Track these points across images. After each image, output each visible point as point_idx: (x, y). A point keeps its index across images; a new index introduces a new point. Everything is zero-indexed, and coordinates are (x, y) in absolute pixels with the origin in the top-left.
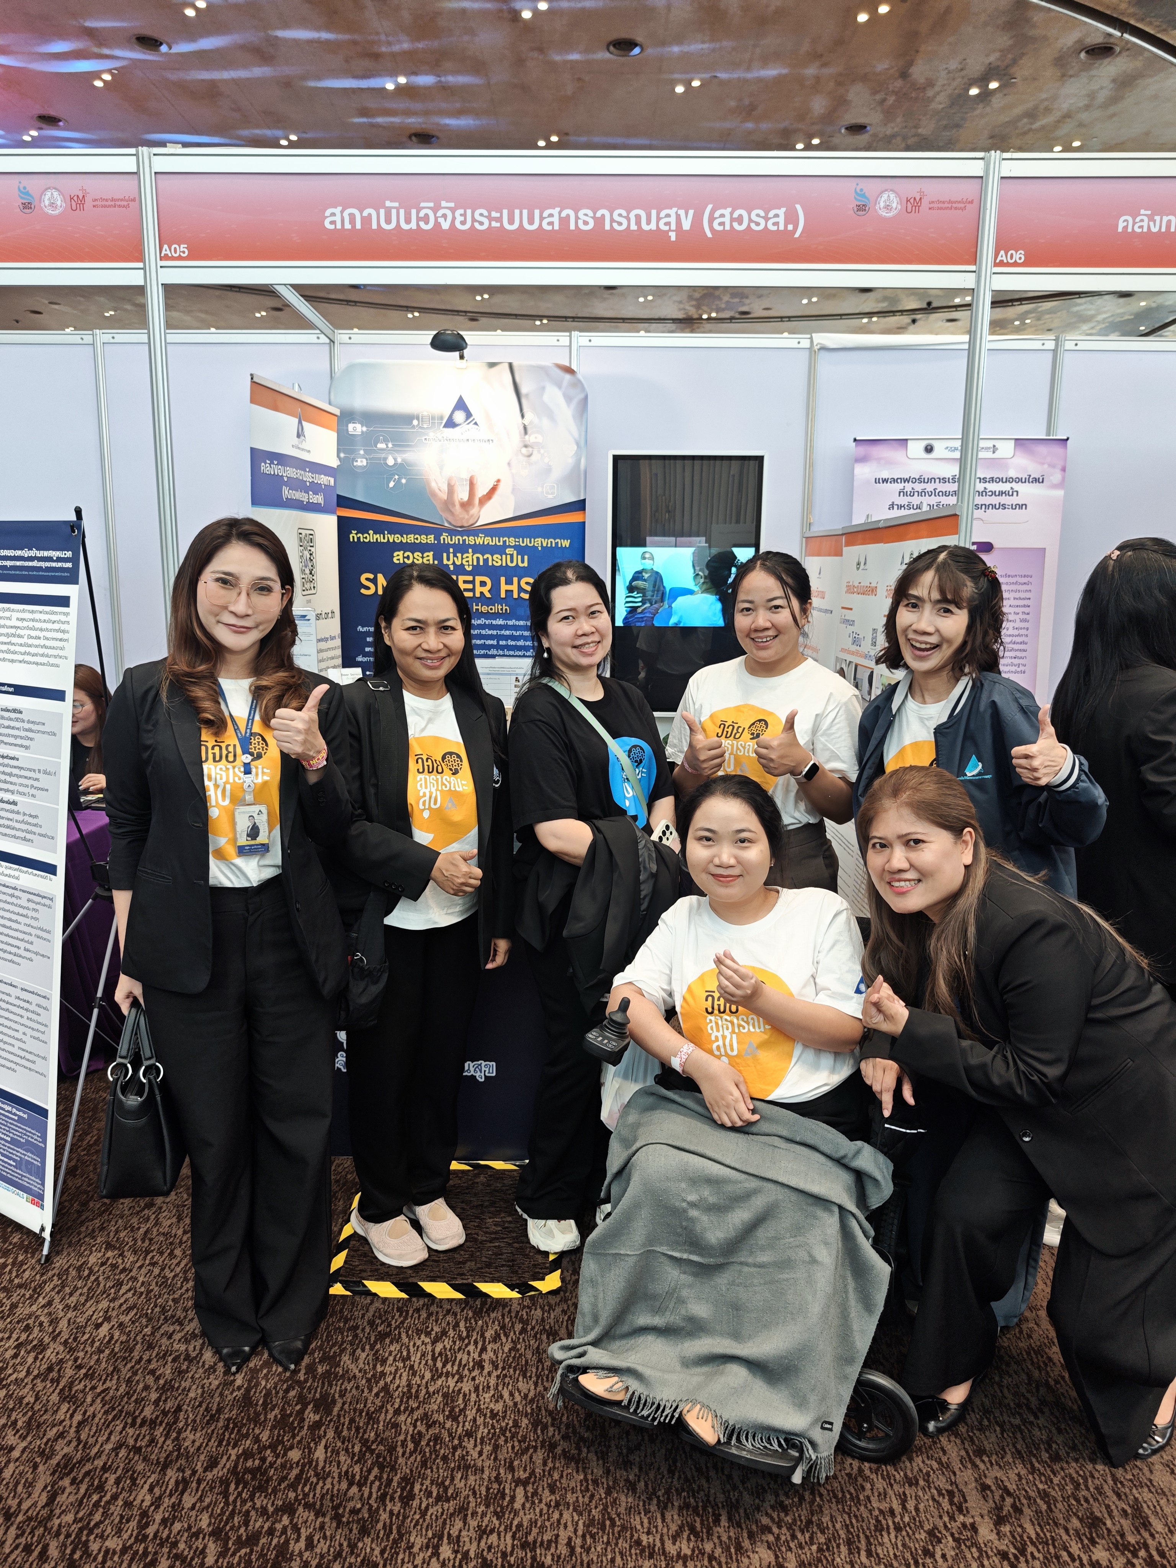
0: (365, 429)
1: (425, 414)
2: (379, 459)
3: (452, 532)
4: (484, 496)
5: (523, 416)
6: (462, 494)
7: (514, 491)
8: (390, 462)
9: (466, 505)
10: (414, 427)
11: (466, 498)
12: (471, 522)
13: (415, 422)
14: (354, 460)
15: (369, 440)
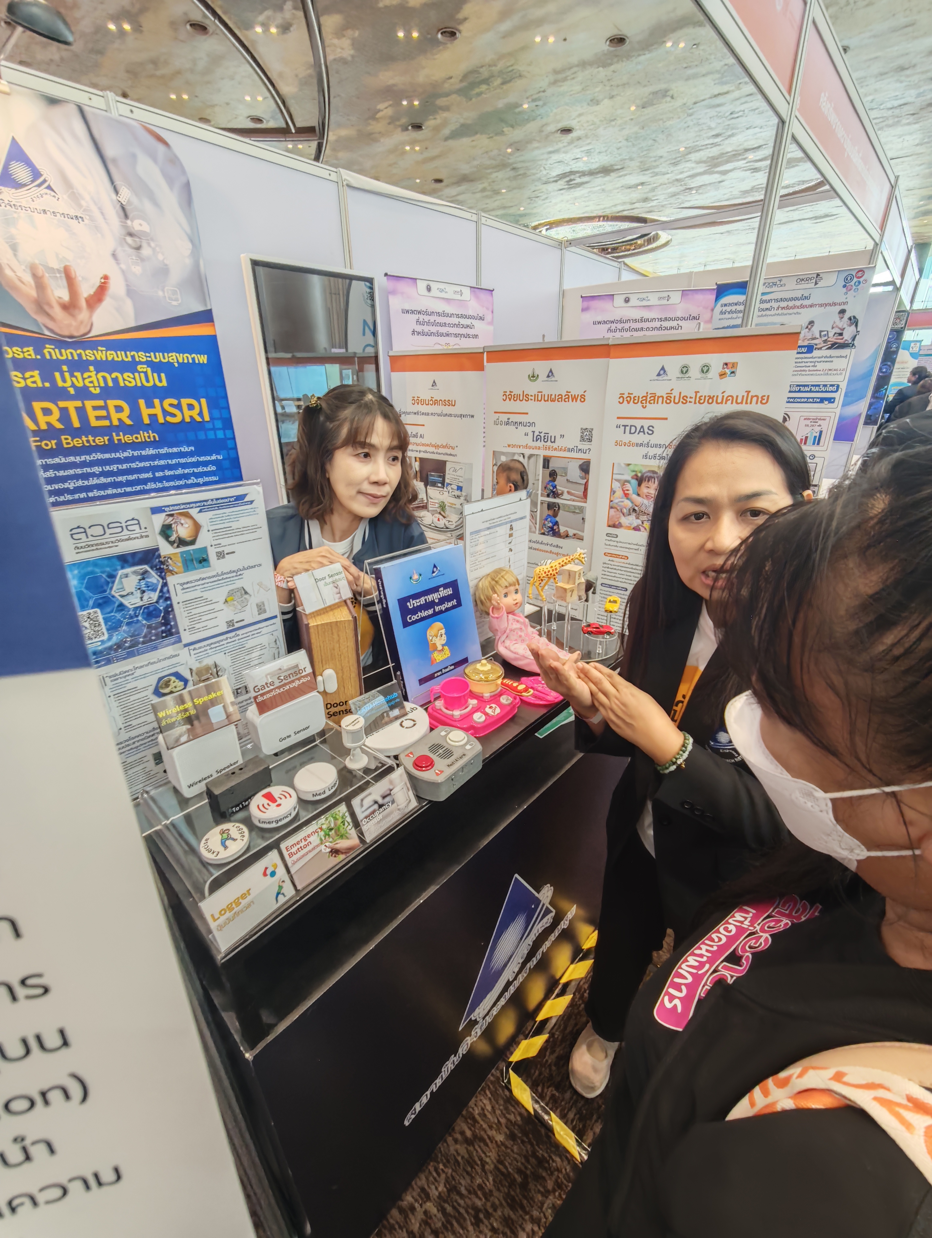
3: (61, 344)
4: (91, 297)
5: (116, 191)
6: (59, 292)
7: (130, 292)
9: (69, 307)
11: (65, 296)
12: (83, 331)
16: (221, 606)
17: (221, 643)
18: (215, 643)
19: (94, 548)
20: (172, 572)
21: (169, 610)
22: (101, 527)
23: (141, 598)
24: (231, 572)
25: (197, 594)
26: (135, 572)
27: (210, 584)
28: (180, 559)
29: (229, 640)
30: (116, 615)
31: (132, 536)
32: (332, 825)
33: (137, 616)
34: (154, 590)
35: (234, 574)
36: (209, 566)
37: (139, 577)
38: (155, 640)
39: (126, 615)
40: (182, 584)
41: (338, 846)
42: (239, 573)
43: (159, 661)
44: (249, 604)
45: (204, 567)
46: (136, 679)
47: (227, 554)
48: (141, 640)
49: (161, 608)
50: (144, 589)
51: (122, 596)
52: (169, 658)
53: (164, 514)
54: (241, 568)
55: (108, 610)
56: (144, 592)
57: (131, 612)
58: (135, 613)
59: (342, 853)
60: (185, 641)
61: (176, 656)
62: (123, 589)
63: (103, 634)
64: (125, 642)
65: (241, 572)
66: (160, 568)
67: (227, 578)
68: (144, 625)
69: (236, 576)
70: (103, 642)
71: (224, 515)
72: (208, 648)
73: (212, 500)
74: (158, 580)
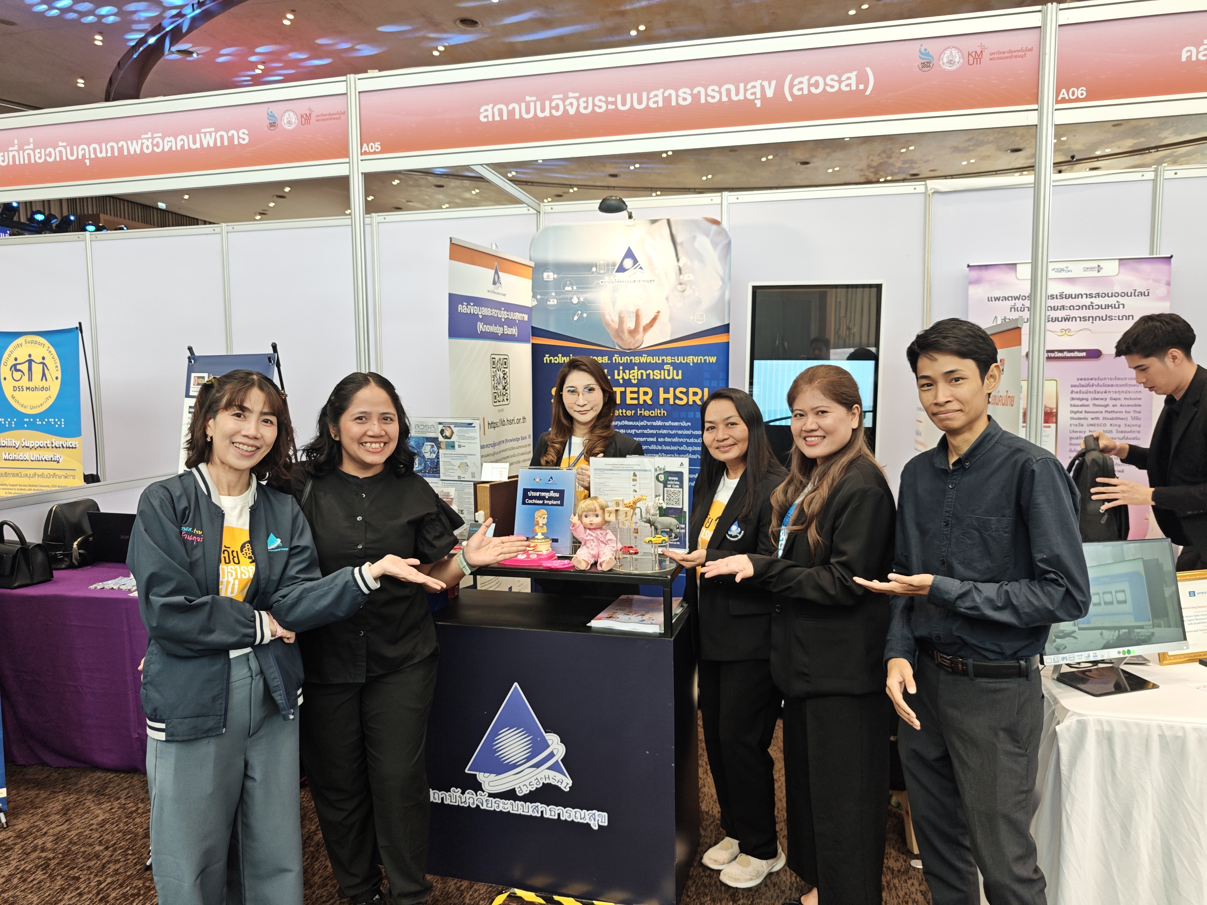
0: (556, 276)
1: (602, 262)
2: (567, 299)
4: (647, 325)
5: (678, 260)
6: (630, 324)
7: (671, 319)
8: (575, 300)
9: (633, 333)
10: (593, 273)
11: (632, 326)
12: (637, 345)
13: (594, 269)
14: (547, 300)
15: (559, 285)
16: (456, 468)
20: (441, 448)
21: (438, 463)
23: (431, 455)
25: (449, 460)
27: (454, 457)
34: (435, 454)
36: (455, 450)
40: (444, 454)
53: (442, 425)
56: (432, 453)
60: (441, 478)
62: (426, 450)
67: (459, 457)
74: (437, 450)
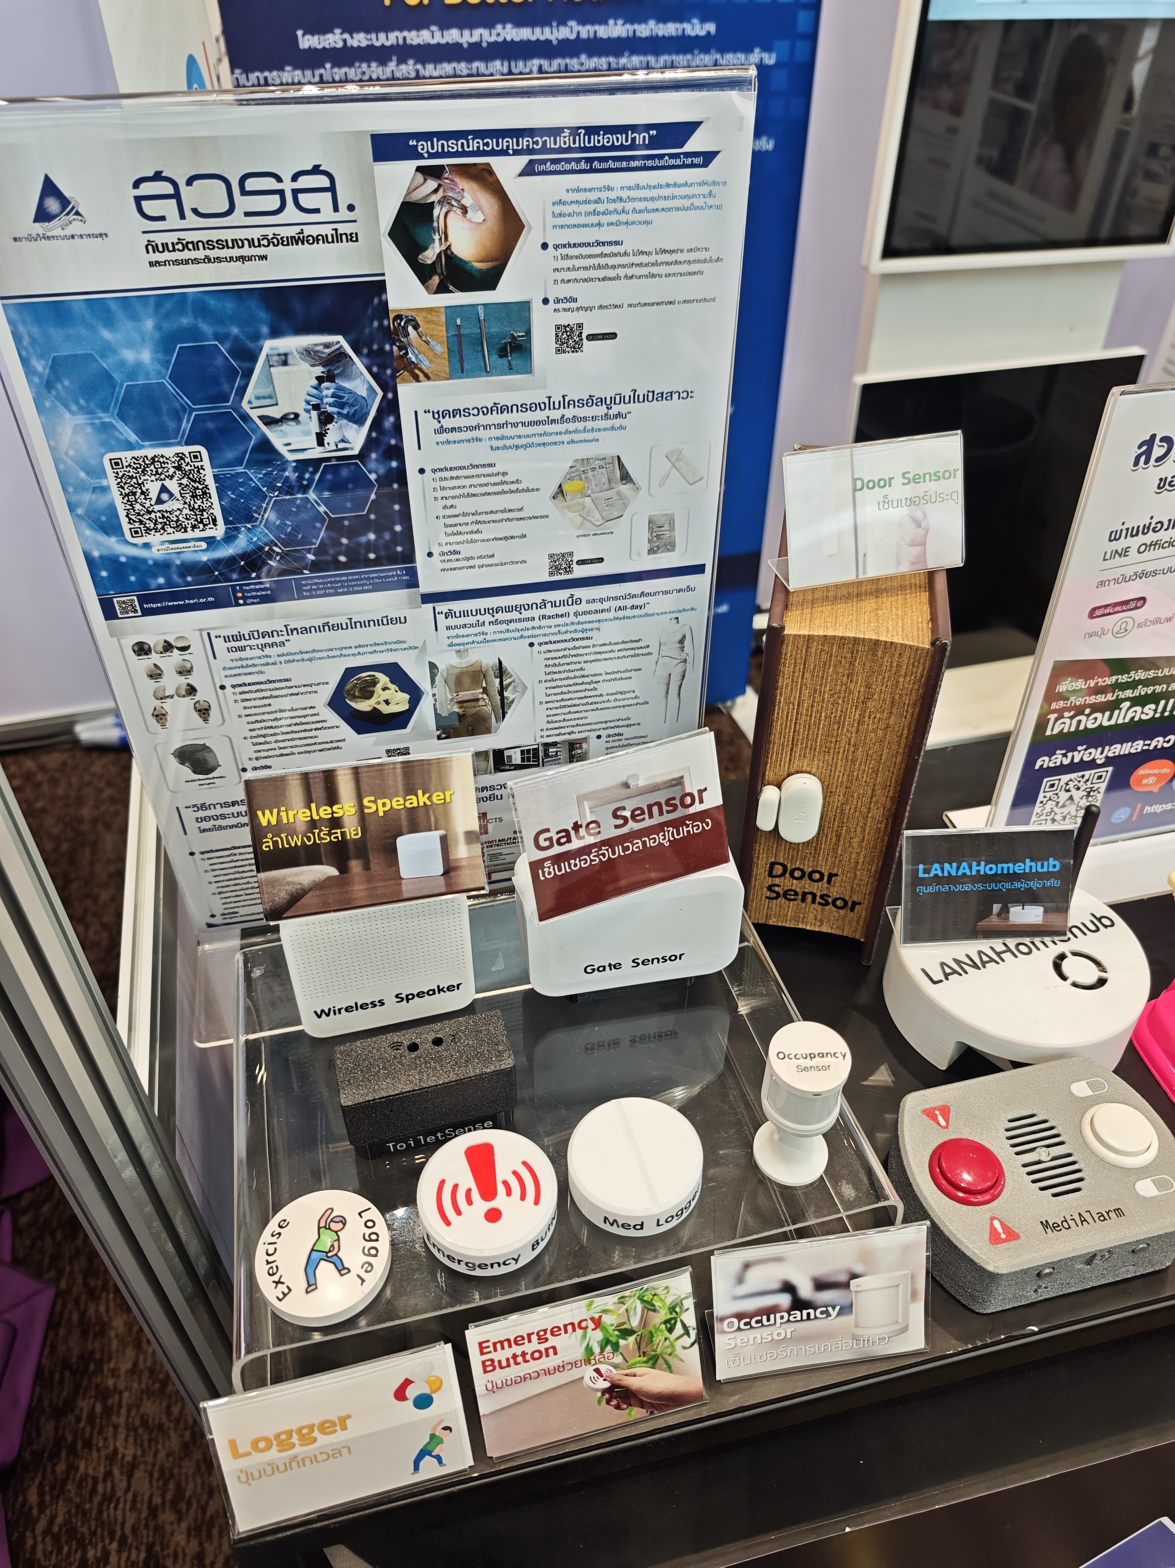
16: (542, 503)
17: (526, 614)
18: (509, 609)
19: (201, 254)
20: (415, 373)
21: (394, 486)
22: (221, 185)
23: (320, 439)
24: (592, 401)
25: (481, 453)
26: (309, 353)
27: (521, 430)
28: (442, 331)
29: (549, 611)
30: (250, 473)
31: (309, 230)
32: (635, 1322)
33: (305, 489)
34: (357, 419)
35: (602, 410)
36: (529, 370)
37: (319, 370)
38: (345, 566)
39: (276, 479)
40: (439, 415)
41: (634, 1383)
42: (615, 409)
43: (353, 624)
44: (627, 514)
45: (511, 370)
46: (290, 659)
47: (592, 337)
48: (311, 557)
49: (373, 477)
50: (330, 409)
51: (269, 421)
52: (378, 623)
53: (411, 165)
54: (627, 393)
55: (230, 455)
56: (326, 419)
57: (290, 474)
58: (300, 478)
59: (642, 1405)
60: (426, 586)
61: (398, 621)
62: (272, 399)
63: (214, 521)
64: (270, 555)
65: (623, 408)
66: (381, 349)
67: (575, 419)
68: (319, 518)
69: (607, 417)
70: (211, 542)
71: (604, 195)
72: (488, 618)
73: (574, 131)
74: (371, 388)
